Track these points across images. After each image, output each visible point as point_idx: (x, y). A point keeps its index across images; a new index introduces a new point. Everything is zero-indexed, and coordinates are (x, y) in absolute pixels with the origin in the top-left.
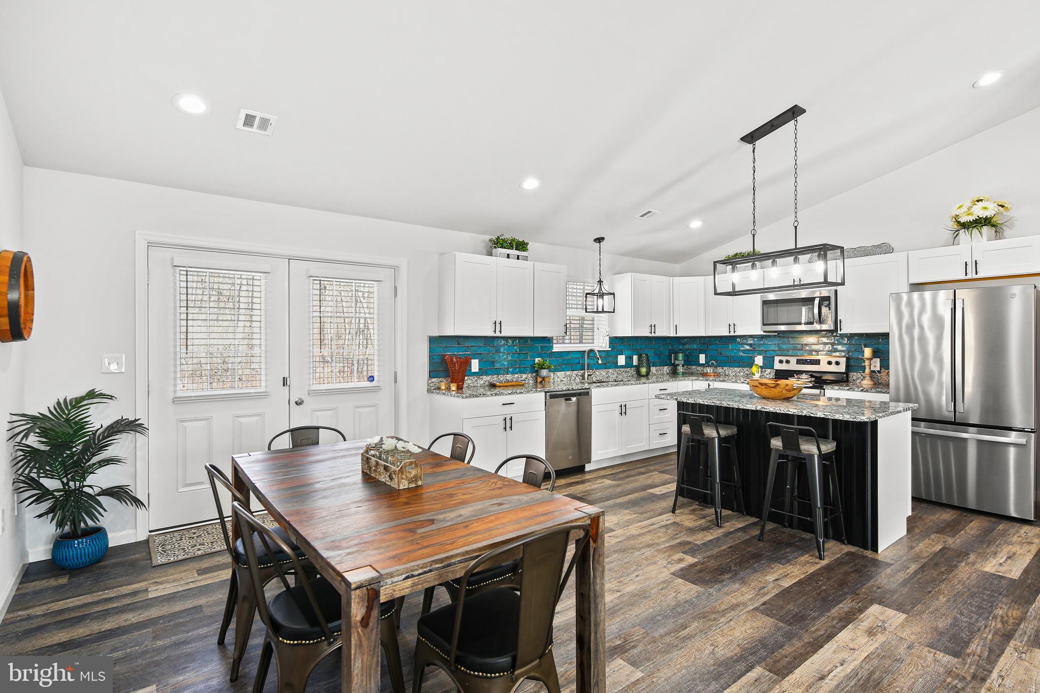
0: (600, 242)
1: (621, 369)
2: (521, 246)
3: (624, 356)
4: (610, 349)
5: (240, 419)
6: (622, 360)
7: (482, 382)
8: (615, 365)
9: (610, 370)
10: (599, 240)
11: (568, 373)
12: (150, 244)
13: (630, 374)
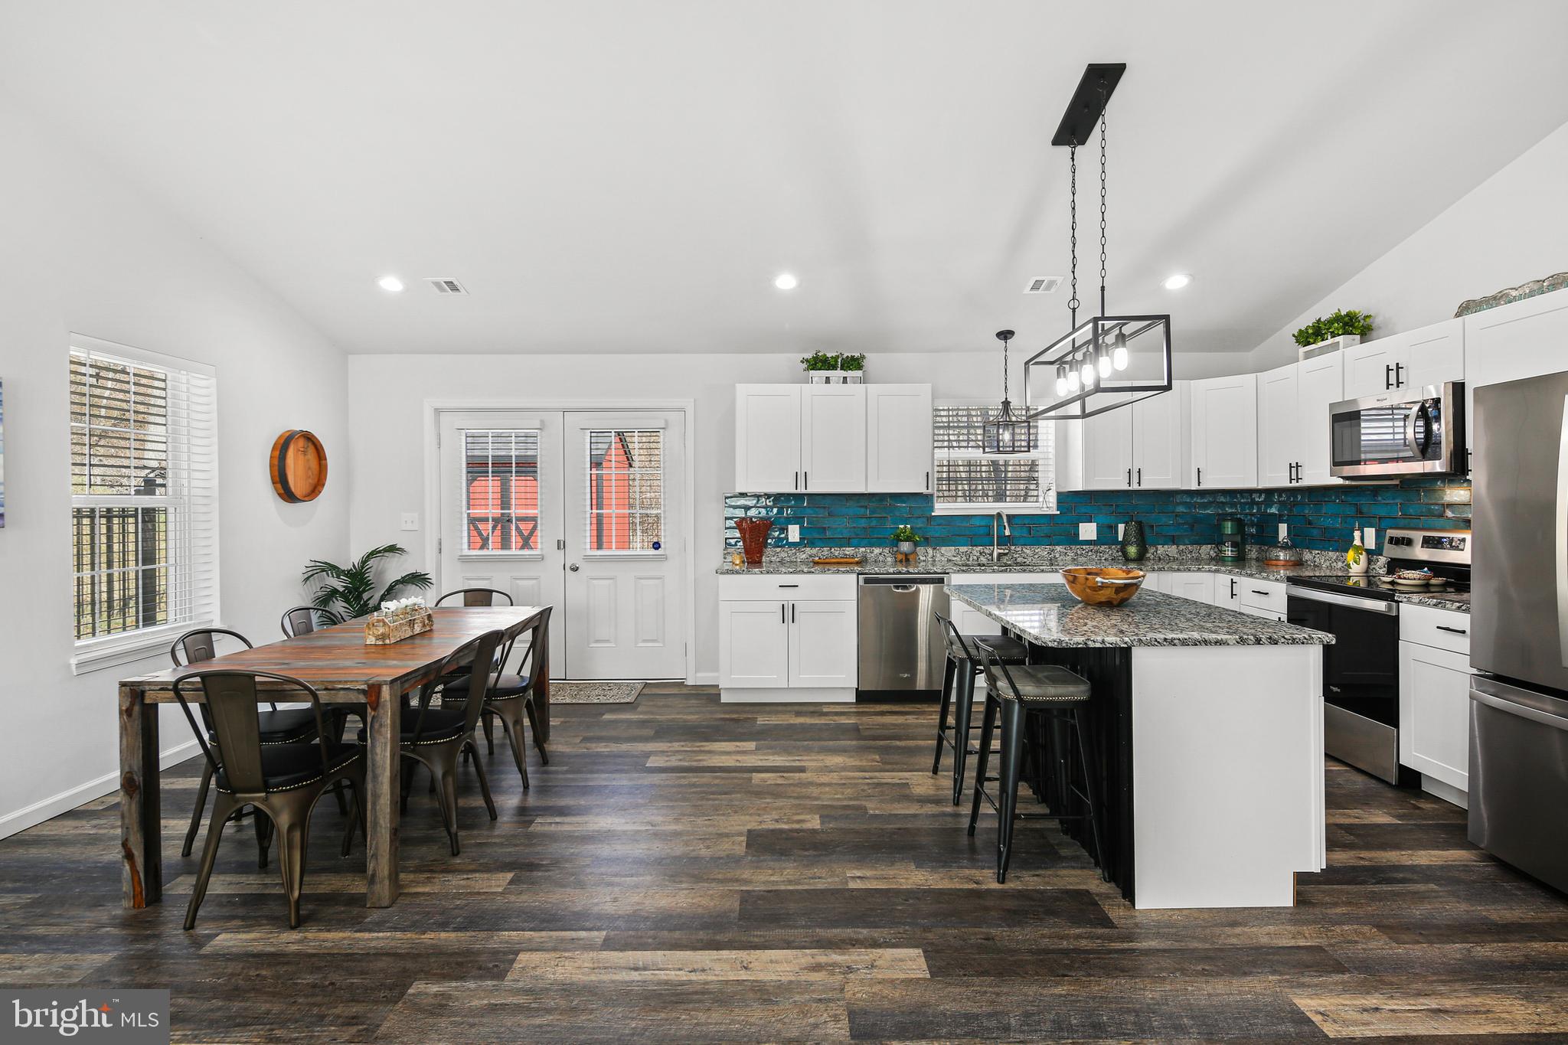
0: (1006, 339)
1: (1084, 547)
2: (853, 363)
3: (1094, 525)
4: (1058, 512)
5: (518, 581)
6: (1088, 531)
7: (804, 556)
8: (1073, 539)
9: (1058, 548)
10: (1005, 335)
11: (963, 549)
12: (438, 411)
13: (1107, 556)
